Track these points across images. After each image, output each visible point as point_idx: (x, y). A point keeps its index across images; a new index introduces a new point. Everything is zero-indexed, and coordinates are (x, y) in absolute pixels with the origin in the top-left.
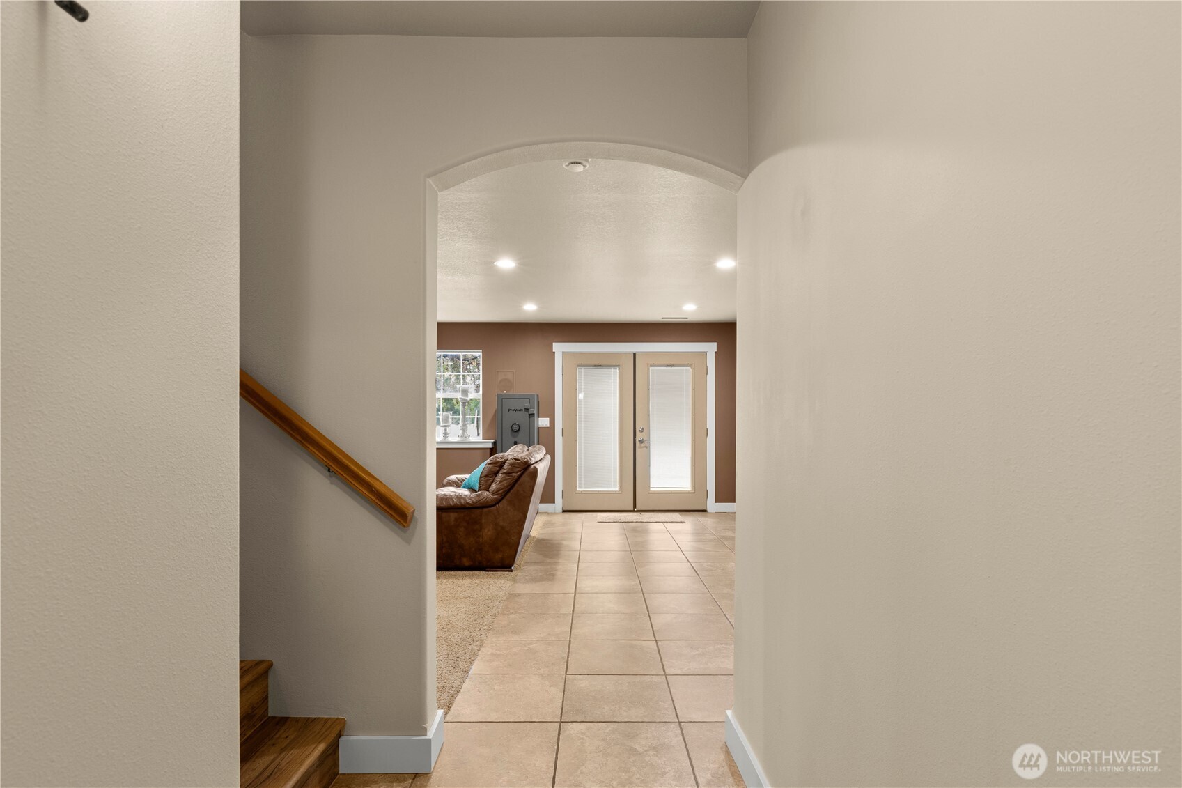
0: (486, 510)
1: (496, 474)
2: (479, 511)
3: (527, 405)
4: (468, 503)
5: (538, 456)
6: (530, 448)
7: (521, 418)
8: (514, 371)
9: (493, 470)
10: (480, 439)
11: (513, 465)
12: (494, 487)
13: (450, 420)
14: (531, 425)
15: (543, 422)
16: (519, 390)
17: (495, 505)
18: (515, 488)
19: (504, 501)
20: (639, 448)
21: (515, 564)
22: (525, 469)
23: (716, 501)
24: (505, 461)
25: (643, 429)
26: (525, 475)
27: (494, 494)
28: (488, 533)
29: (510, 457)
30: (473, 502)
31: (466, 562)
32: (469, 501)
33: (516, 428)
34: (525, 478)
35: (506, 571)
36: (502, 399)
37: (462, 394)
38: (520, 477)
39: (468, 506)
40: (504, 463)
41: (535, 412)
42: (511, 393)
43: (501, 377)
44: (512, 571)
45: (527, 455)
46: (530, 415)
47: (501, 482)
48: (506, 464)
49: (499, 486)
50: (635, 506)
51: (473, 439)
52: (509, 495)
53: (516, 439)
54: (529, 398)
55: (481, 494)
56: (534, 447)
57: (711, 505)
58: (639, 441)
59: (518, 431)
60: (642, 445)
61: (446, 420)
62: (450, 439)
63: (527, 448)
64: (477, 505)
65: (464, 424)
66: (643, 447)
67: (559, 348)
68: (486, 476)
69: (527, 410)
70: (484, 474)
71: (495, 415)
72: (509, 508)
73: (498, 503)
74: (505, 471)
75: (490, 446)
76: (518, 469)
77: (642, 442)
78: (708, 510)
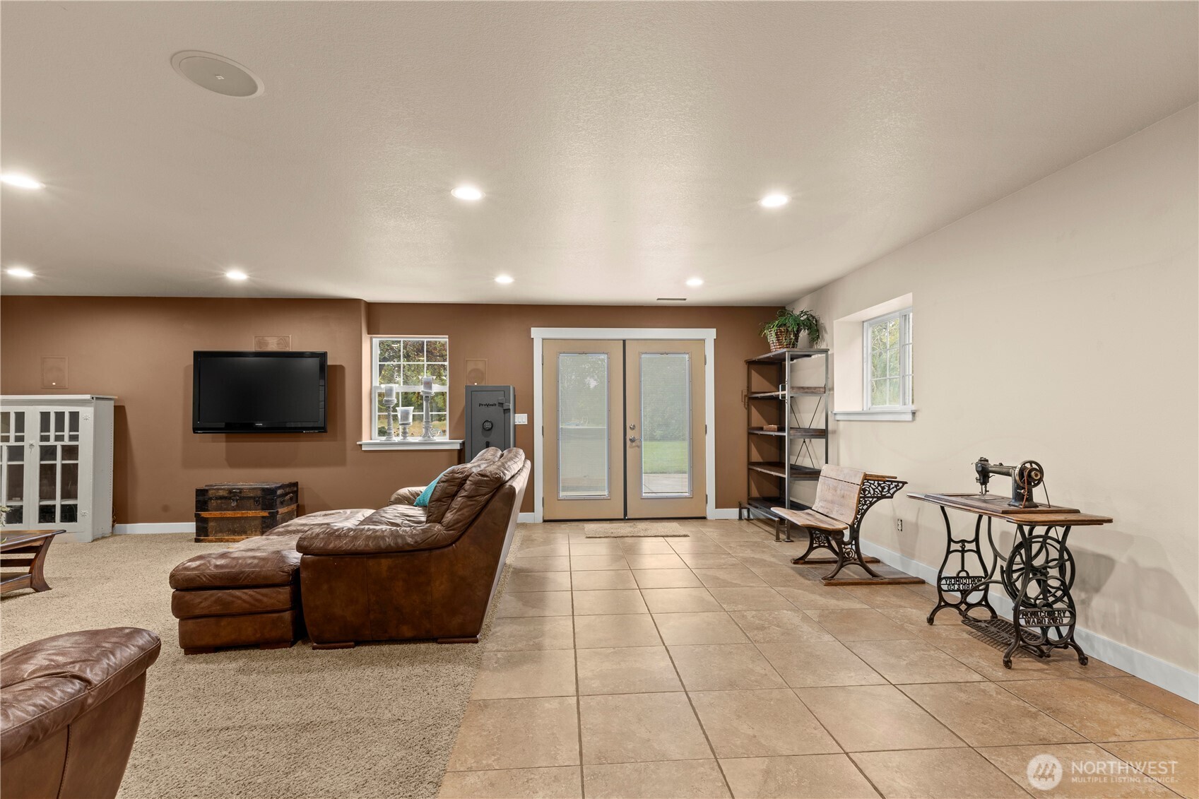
0: (438, 552)
1: (453, 496)
2: (426, 554)
3: (501, 398)
4: (408, 544)
5: (515, 467)
6: (505, 452)
7: (495, 414)
8: (486, 360)
9: (448, 491)
10: (446, 439)
11: (477, 484)
12: (449, 516)
13: (411, 417)
14: (506, 422)
15: (521, 419)
16: (491, 381)
17: (451, 544)
18: (481, 518)
19: (465, 539)
20: (630, 447)
21: (482, 632)
22: (496, 487)
23: (717, 507)
24: (467, 477)
25: (634, 426)
26: (497, 498)
27: (448, 528)
28: (440, 587)
29: (475, 470)
30: (416, 542)
31: (407, 631)
32: (409, 540)
33: (488, 425)
34: (496, 503)
35: (468, 642)
36: (471, 392)
37: (425, 387)
38: (488, 502)
39: (407, 548)
40: (466, 480)
41: (511, 407)
42: (483, 384)
43: (470, 366)
44: (476, 642)
45: (499, 468)
46: (504, 410)
47: (459, 510)
48: (468, 482)
49: (456, 517)
50: (625, 514)
51: (437, 439)
52: (472, 529)
53: (488, 440)
54: (505, 390)
55: (429, 528)
56: (510, 452)
57: (712, 511)
58: (630, 440)
59: (490, 429)
60: (634, 444)
61: (406, 415)
62: (410, 439)
63: (500, 453)
64: (422, 546)
65: (427, 422)
66: (635, 446)
67: (538, 334)
68: (438, 500)
69: (501, 404)
70: (435, 497)
71: (463, 411)
72: (471, 549)
73: (454, 542)
74: (465, 494)
75: (458, 447)
76: (485, 490)
77: (632, 441)
78: (708, 517)
